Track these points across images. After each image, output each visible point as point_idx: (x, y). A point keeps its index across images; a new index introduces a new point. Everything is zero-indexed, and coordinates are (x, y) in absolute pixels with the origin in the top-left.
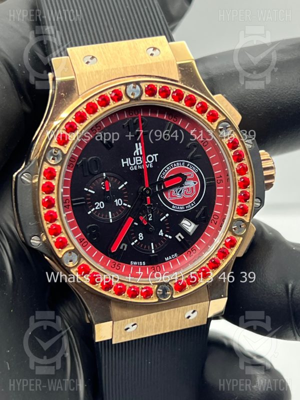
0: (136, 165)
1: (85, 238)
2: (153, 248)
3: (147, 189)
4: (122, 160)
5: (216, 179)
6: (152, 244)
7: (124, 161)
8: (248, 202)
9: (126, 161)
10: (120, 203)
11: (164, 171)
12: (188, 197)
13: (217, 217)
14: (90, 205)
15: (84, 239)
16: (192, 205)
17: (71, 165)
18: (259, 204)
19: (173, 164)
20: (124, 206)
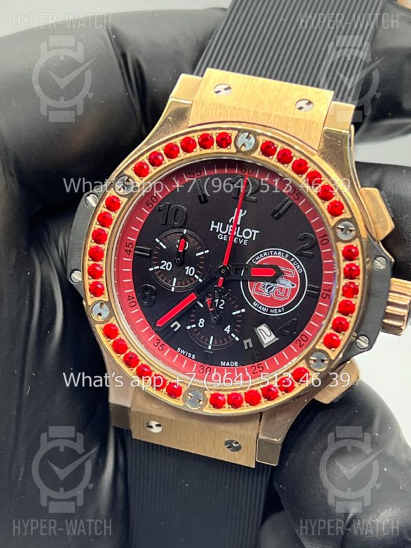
0: (227, 234)
1: (135, 296)
2: (211, 343)
3: (224, 267)
4: (213, 222)
5: (322, 292)
6: (212, 337)
7: (214, 225)
8: (344, 334)
9: (217, 225)
10: (191, 273)
11: (259, 255)
12: (277, 298)
13: (305, 339)
14: (155, 260)
15: (133, 298)
16: (280, 311)
17: (150, 206)
18: (365, 345)
19: (274, 251)
20: (195, 279)
